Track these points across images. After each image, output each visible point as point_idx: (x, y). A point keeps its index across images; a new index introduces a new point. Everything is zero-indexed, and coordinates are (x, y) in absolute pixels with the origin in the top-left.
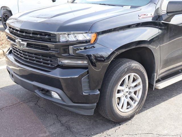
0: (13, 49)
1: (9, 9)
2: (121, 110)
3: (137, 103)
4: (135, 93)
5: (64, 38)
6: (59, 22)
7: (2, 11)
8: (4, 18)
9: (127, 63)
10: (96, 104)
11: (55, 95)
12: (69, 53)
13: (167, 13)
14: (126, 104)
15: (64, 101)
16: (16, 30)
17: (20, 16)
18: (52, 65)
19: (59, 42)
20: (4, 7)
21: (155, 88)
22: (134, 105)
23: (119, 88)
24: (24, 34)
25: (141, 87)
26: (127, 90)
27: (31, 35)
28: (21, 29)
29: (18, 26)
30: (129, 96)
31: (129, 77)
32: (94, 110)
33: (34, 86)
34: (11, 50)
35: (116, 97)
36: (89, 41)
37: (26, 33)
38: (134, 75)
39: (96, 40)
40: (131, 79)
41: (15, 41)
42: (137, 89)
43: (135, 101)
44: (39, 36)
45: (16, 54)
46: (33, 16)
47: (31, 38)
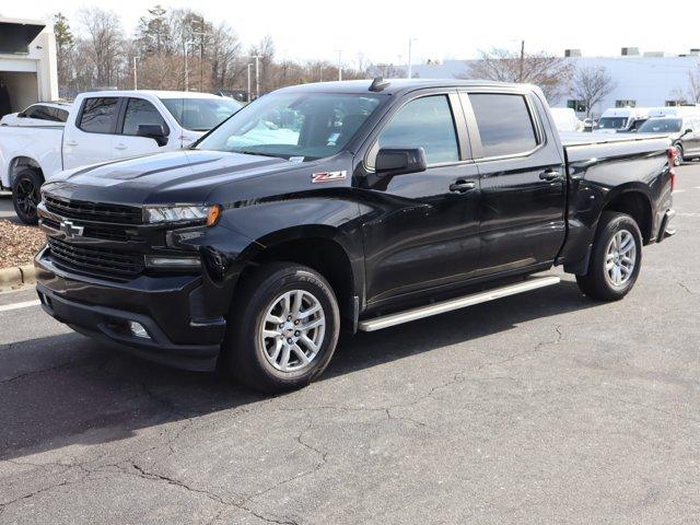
0: (54, 244)
1: (34, 165)
2: (276, 365)
3: (313, 356)
4: (310, 334)
5: (156, 215)
6: (146, 186)
7: (14, 170)
8: (20, 191)
9: (287, 270)
10: (219, 346)
11: (139, 330)
12: (166, 244)
13: (378, 171)
14: (287, 356)
15: (156, 342)
16: (63, 203)
17: (73, 175)
18: (132, 269)
19: (148, 223)
20: (20, 157)
21: (358, 330)
22: (307, 359)
23: (269, 317)
24: (79, 210)
25: (322, 321)
26: (290, 325)
27: (93, 212)
28: (72, 201)
29: (66, 195)
30: (295, 339)
31: (292, 298)
32: (215, 359)
33: (96, 314)
34: (48, 250)
35: (264, 337)
36: (205, 221)
37: (83, 207)
38: (304, 295)
39: (218, 219)
40: (299, 303)
41: (58, 227)
42: (314, 325)
43: (311, 352)
44: (108, 213)
45: (59, 255)
46: (100, 177)
47: (94, 217)
